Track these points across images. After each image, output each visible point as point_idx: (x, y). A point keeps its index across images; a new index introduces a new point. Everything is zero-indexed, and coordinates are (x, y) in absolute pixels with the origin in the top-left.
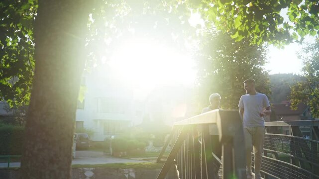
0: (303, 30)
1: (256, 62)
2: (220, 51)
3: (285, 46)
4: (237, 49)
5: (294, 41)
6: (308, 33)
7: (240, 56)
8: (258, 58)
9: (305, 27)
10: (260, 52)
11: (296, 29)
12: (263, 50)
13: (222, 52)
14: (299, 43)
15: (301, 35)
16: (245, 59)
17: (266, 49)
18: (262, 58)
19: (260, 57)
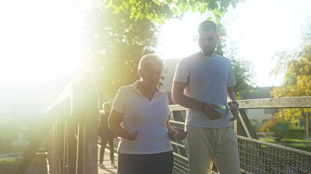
0: (184, 5)
1: (148, 44)
2: (108, 28)
3: (166, 21)
4: (128, 27)
5: (174, 16)
6: (189, 9)
7: (130, 36)
8: (151, 39)
9: (186, 3)
10: (153, 32)
11: (177, 4)
12: (156, 30)
13: (110, 30)
14: (179, 19)
15: (182, 10)
16: (136, 40)
17: (159, 30)
18: (155, 39)
19: (153, 39)
